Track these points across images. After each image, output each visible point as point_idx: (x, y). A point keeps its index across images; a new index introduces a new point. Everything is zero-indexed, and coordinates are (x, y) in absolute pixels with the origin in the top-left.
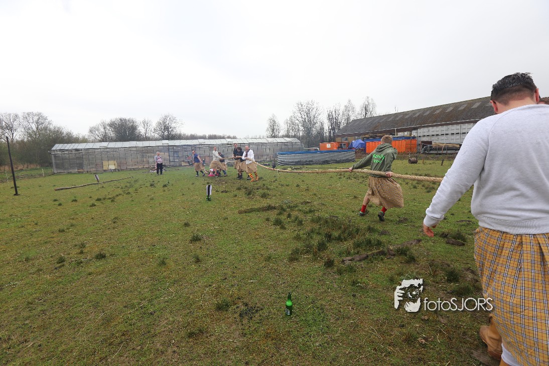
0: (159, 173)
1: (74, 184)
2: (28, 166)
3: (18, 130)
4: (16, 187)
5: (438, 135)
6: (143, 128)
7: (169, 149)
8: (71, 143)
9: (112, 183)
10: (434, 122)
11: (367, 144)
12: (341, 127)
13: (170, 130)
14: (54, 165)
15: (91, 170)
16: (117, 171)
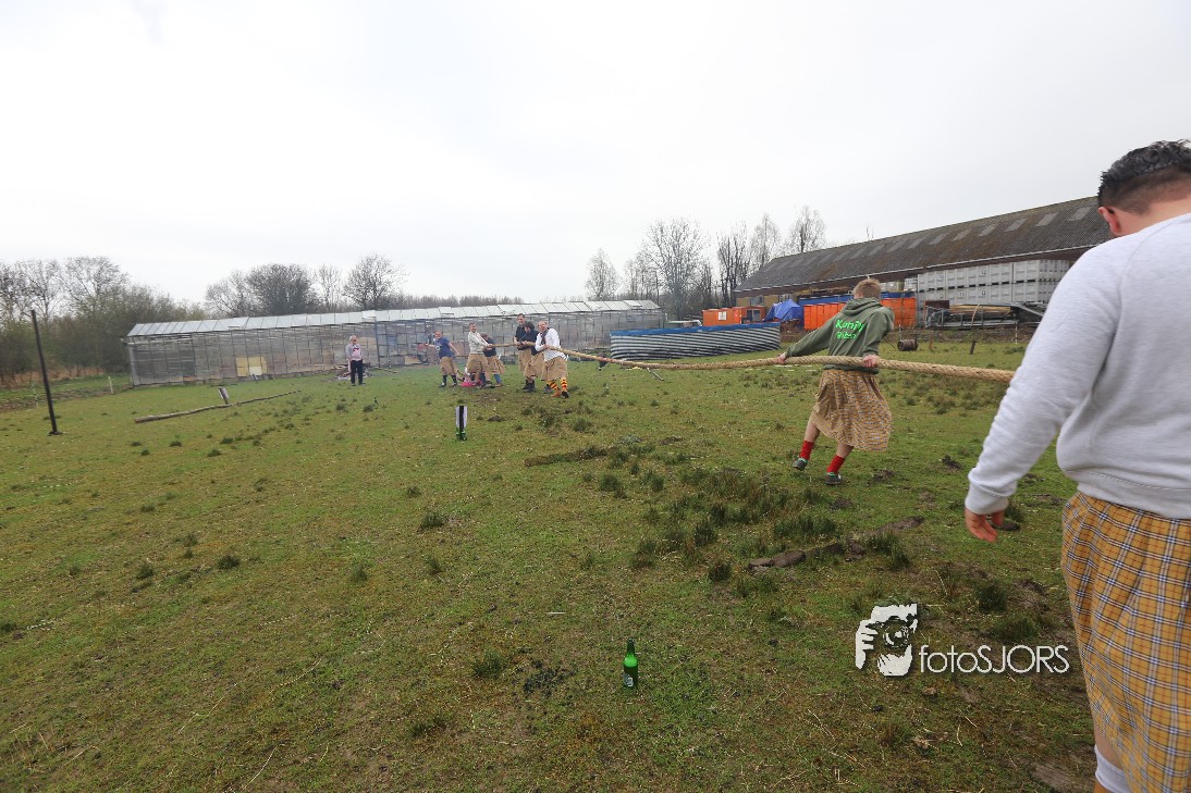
0: (357, 381)
1: (175, 408)
2: (79, 371)
3: (59, 295)
4: (53, 418)
5: (962, 287)
6: (320, 286)
7: (376, 329)
8: (170, 321)
9: (256, 406)
10: (953, 260)
11: (806, 310)
12: (749, 274)
13: (379, 288)
14: (133, 369)
15: (213, 377)
16: (266, 378)
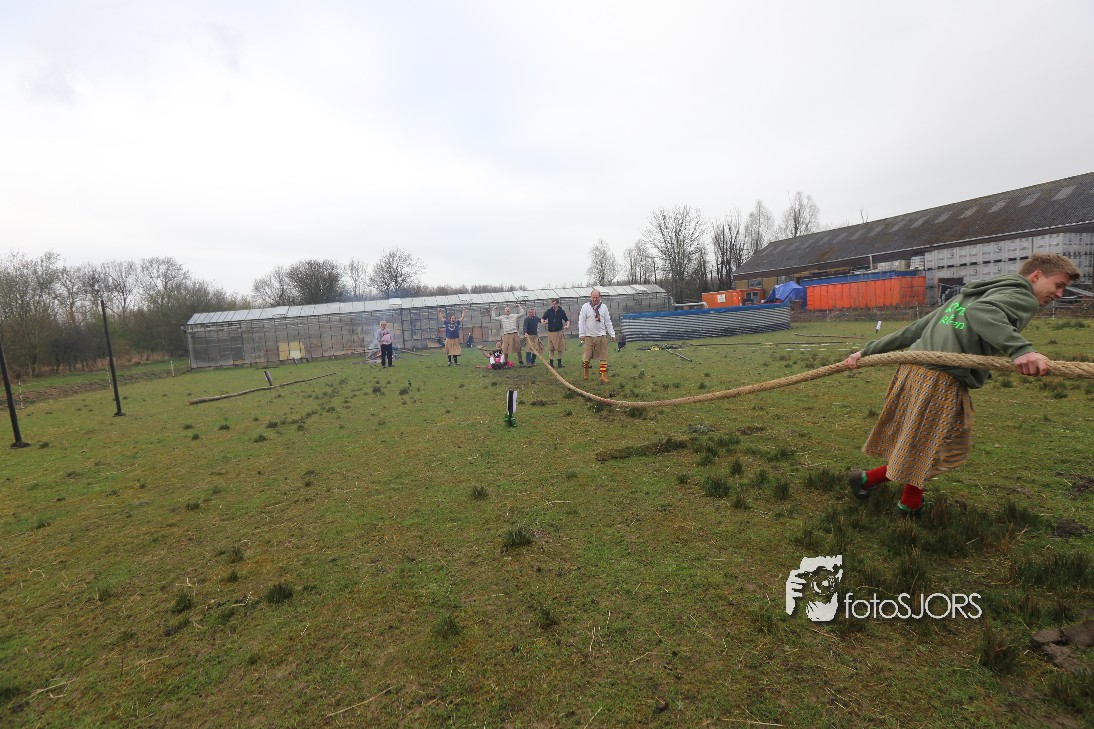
0: (387, 364)
1: (225, 390)
4: (117, 399)
5: (975, 264)
6: (348, 279)
7: (401, 314)
8: (223, 310)
11: (808, 290)
13: (399, 279)
14: (191, 354)
15: (258, 361)
16: (305, 361)
